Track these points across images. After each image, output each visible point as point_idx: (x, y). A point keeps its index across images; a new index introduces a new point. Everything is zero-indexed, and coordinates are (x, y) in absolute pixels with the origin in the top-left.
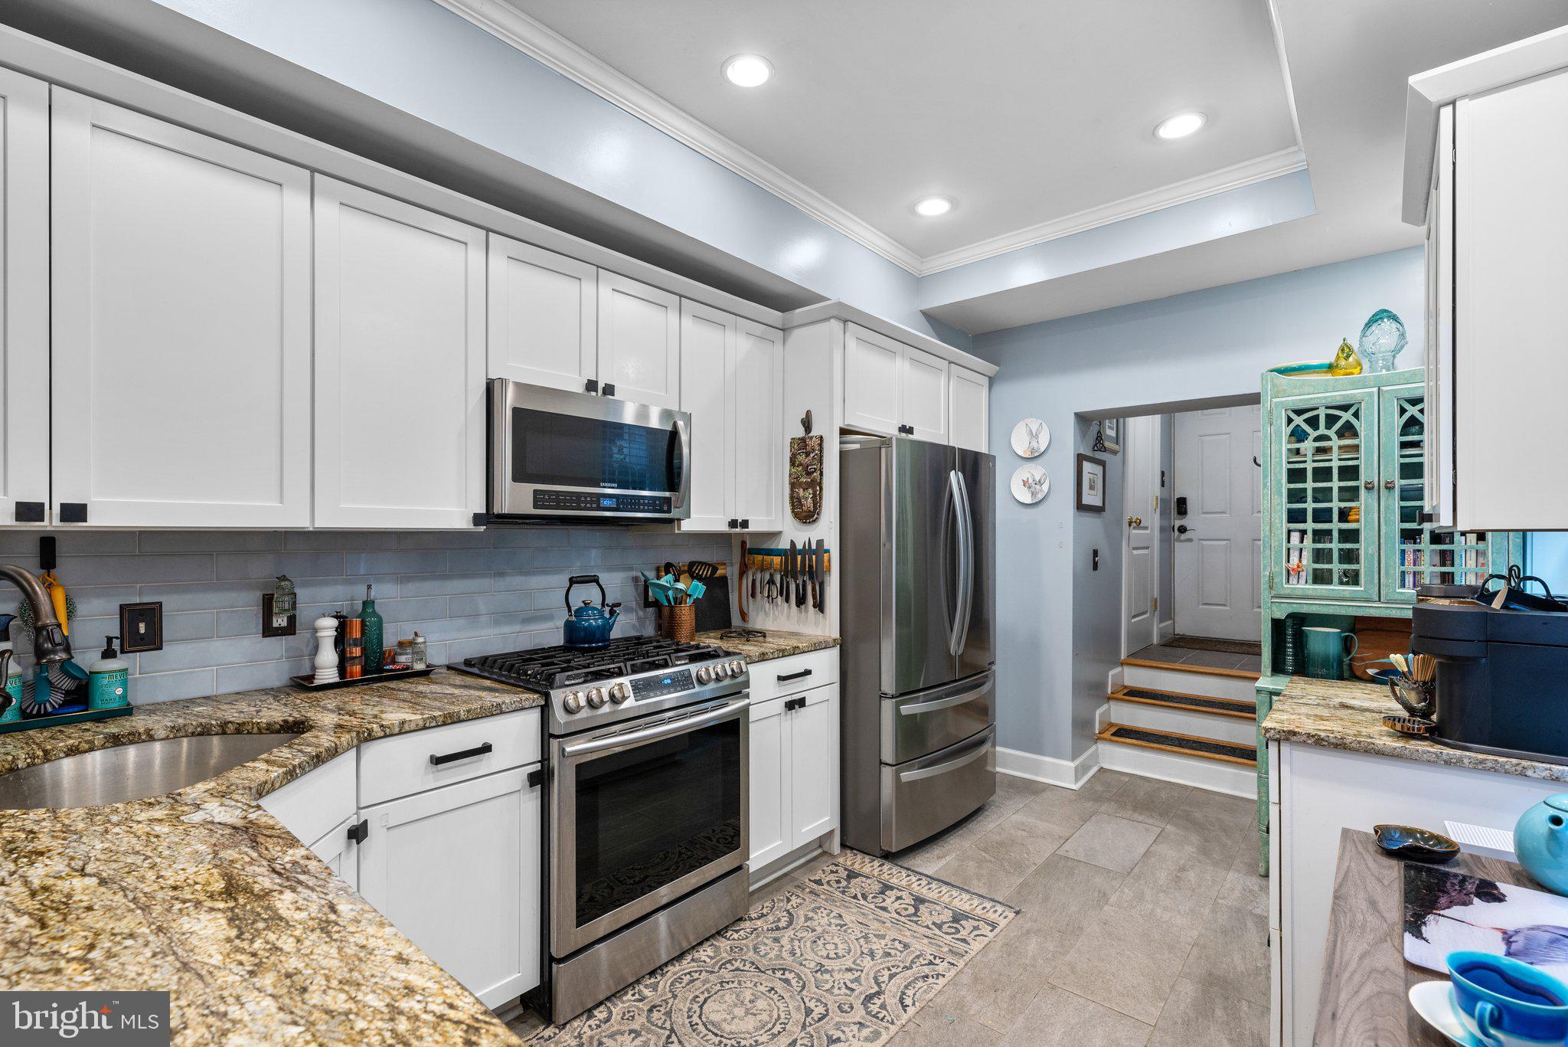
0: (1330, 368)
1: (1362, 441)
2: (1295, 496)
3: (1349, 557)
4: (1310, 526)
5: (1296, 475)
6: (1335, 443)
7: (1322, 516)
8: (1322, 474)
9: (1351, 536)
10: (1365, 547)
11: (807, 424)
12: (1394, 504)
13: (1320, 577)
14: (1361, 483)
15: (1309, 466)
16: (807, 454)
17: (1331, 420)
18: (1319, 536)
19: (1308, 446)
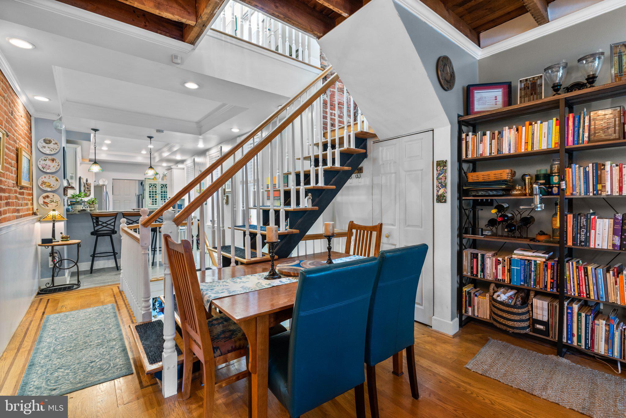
0: (153, 179)
1: (157, 188)
2: (150, 194)
3: (156, 202)
4: (152, 198)
5: (150, 192)
6: (154, 188)
7: (153, 197)
8: (153, 192)
9: (156, 199)
10: (157, 201)
11: (87, 181)
12: (160, 196)
13: (153, 204)
14: (157, 193)
15: (151, 191)
16: (88, 186)
17: (154, 186)
18: (153, 199)
19: (151, 188)
